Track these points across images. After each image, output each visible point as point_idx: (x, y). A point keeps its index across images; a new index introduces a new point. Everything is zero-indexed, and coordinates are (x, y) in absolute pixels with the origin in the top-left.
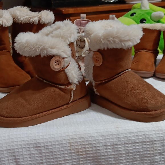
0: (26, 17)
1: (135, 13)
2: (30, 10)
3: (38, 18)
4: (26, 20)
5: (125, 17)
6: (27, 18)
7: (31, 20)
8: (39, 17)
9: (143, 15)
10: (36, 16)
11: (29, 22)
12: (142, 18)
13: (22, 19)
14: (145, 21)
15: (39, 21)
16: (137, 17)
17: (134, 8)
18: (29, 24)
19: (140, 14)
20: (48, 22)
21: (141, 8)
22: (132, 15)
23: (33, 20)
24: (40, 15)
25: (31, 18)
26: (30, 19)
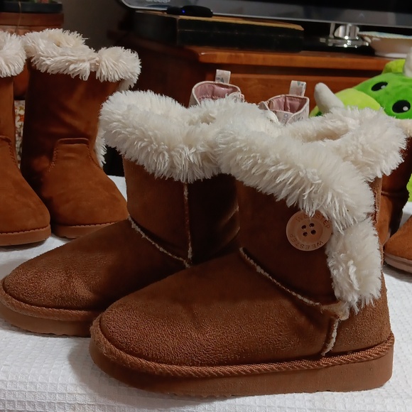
0: (58, 59)
1: (385, 84)
2: (87, 43)
3: (91, 65)
4: (59, 66)
5: (359, 90)
6: (60, 62)
7: (72, 67)
8: (93, 62)
9: (406, 90)
10: (85, 58)
11: (65, 73)
12: (401, 98)
13: (48, 62)
14: (405, 108)
15: (93, 74)
16: (387, 93)
17: (389, 71)
18: (67, 77)
19: (398, 87)
20: (117, 79)
21: (403, 73)
22: (377, 87)
23: (75, 68)
24: (97, 59)
25: (71, 62)
26: (69, 65)
